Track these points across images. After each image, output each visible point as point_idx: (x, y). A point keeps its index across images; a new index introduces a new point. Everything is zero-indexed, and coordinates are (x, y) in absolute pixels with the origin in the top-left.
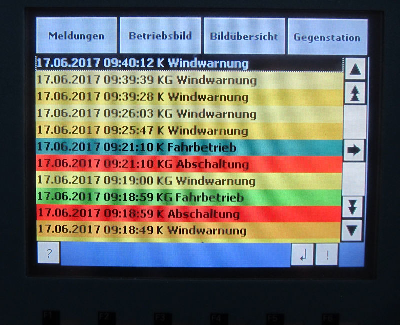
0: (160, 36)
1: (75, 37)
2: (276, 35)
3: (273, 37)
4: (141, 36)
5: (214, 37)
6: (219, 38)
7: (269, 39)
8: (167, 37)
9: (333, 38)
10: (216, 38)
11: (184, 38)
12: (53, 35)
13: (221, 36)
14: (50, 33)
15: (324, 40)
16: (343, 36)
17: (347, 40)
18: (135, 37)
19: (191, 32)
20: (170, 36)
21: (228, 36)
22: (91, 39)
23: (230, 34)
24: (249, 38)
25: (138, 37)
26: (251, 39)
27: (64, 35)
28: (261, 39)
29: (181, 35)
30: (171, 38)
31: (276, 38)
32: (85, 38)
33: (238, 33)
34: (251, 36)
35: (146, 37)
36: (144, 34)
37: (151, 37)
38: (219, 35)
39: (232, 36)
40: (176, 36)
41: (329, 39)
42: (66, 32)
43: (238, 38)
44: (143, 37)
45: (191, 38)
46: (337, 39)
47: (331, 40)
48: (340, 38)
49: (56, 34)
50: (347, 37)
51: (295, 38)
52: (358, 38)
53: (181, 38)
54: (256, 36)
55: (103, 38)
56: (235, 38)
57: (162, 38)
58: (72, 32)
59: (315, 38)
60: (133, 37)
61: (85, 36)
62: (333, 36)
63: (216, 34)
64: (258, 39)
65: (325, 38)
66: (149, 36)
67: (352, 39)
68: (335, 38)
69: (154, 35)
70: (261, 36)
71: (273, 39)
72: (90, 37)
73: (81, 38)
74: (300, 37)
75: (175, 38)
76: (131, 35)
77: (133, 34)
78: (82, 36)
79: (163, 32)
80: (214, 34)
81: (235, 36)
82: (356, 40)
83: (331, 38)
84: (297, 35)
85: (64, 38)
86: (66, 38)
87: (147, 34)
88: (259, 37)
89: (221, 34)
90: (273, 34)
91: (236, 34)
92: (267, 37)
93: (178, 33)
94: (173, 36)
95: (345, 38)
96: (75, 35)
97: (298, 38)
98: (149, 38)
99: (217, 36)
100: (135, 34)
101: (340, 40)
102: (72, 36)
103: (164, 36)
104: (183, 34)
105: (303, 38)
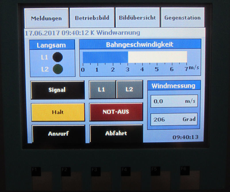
0: (92, 18)
1: (46, 19)
2: (155, 17)
3: (153, 18)
4: (82, 18)
5: (121, 19)
6: (124, 19)
7: (151, 19)
8: (95, 18)
9: (185, 18)
10: (122, 19)
11: (105, 19)
12: (33, 18)
13: (125, 18)
14: (32, 17)
15: (181, 19)
16: (191, 17)
17: (193, 19)
18: (78, 19)
19: (108, 16)
20: (97, 18)
21: (129, 18)
22: (54, 20)
23: (130, 17)
24: (140, 19)
25: (80, 19)
26: (141, 19)
27: (39, 18)
28: (147, 19)
29: (103, 18)
30: (98, 19)
31: (154, 18)
32: (51, 20)
33: (134, 16)
34: (141, 18)
35: (84, 18)
36: (83, 17)
37: (87, 19)
38: (124, 18)
39: (131, 17)
40: (100, 18)
41: (184, 19)
42: (40, 17)
43: (134, 19)
44: (82, 19)
45: (108, 19)
46: (188, 19)
47: (185, 19)
48: (189, 18)
49: (35, 17)
50: (193, 17)
51: (165, 18)
52: (199, 18)
53: (103, 19)
54: (144, 18)
55: (61, 19)
56: (132, 19)
57: (93, 19)
58: (44, 16)
59: (176, 18)
60: (77, 19)
61: (51, 19)
62: (185, 17)
63: (122, 17)
64: (145, 19)
65: (181, 18)
66: (86, 18)
67: (196, 18)
68: (187, 18)
69: (88, 18)
70: (147, 17)
71: (153, 19)
72: (54, 19)
73: (49, 20)
74: (167, 18)
75: (100, 19)
76: (76, 18)
77: (77, 17)
78: (49, 19)
79: (93, 16)
80: (121, 17)
81: (132, 17)
82: (198, 19)
83: (184, 18)
84: (166, 17)
85: (39, 19)
86: (40, 20)
87: (85, 17)
88: (145, 18)
89: (125, 17)
90: (153, 16)
91: (133, 17)
92: (150, 18)
93: (102, 16)
94: (99, 18)
95: (192, 18)
96: (46, 18)
97: (166, 18)
98: (86, 19)
99: (123, 18)
100: (78, 17)
101: (189, 19)
102: (44, 18)
103: (94, 18)
104: (104, 17)
105: (169, 18)
